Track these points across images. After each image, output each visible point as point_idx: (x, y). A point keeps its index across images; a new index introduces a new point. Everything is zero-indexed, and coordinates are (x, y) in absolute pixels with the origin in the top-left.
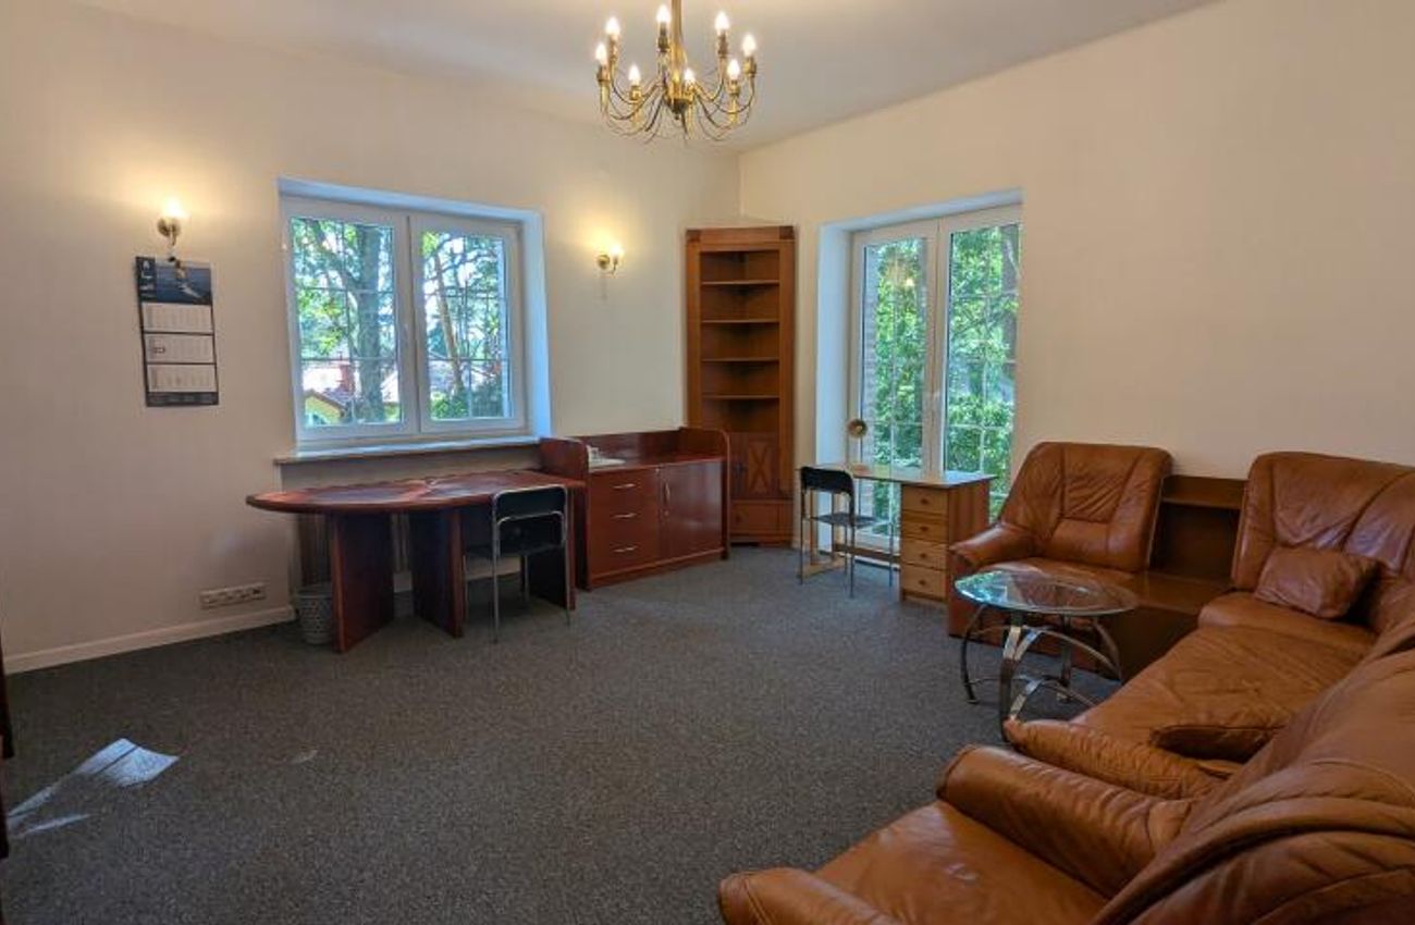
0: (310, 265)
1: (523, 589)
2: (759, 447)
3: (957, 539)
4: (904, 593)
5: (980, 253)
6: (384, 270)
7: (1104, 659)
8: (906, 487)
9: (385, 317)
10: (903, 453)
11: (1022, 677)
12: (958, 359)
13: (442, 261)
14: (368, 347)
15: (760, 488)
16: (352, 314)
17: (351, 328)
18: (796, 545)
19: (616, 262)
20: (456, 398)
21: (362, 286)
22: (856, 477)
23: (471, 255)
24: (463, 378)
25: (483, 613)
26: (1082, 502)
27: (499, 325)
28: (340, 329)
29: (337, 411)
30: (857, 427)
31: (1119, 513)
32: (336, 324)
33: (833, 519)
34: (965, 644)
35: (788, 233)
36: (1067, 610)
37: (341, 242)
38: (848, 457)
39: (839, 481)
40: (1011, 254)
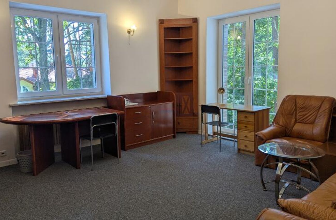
0: (21, 32)
1: (102, 150)
2: (186, 98)
3: (258, 131)
4: (239, 150)
5: (264, 26)
6: (48, 33)
7: (313, 174)
8: (239, 112)
9: (49, 51)
10: (237, 98)
11: (283, 181)
12: (256, 64)
13: (70, 30)
14: (43, 62)
15: (186, 112)
16: (37, 50)
17: (37, 55)
18: (200, 133)
19: (134, 32)
20: (76, 80)
21: (40, 39)
22: (221, 108)
23: (80, 28)
24: (78, 73)
25: (87, 160)
26: (304, 116)
27: (91, 54)
28: (32, 55)
29: (32, 85)
30: (221, 90)
31: (317, 121)
32: (31, 53)
33: (213, 123)
34: (262, 168)
35: (195, 20)
36: (299, 157)
37: (32, 23)
38: (218, 101)
39: (215, 110)
40: (275, 26)
